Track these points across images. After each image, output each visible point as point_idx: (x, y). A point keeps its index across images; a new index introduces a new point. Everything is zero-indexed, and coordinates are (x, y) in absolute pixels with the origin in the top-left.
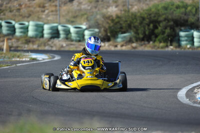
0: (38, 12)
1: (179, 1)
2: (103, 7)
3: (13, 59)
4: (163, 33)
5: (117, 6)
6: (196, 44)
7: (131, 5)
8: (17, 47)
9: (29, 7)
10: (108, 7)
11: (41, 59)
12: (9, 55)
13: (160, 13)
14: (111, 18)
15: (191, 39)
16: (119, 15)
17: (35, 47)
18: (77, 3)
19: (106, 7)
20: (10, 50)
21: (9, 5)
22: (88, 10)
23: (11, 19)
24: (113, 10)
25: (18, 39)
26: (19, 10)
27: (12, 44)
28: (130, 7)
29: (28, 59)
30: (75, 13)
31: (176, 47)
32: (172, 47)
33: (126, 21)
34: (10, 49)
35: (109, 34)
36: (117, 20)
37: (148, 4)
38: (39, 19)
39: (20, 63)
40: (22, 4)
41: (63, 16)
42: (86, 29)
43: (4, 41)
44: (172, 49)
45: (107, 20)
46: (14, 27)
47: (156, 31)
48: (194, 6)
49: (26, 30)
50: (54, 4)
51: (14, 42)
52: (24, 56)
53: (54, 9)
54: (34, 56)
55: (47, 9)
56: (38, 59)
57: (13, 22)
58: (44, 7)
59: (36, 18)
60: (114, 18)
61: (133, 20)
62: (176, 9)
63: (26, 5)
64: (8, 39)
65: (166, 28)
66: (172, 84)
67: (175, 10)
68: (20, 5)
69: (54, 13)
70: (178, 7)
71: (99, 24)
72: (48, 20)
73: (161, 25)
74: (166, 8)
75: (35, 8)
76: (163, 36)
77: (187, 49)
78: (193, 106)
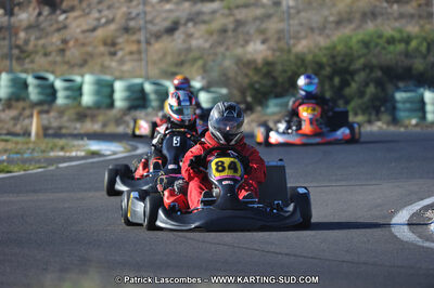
0: (102, 55)
1: (393, 29)
2: (235, 43)
3: (52, 154)
4: (361, 94)
5: (264, 42)
6: (430, 117)
7: (294, 38)
8: (60, 128)
9: (83, 45)
10: (247, 42)
11: (108, 153)
12: (43, 147)
13: (355, 54)
14: (253, 66)
15: (418, 106)
16: (270, 59)
17: (97, 127)
18: (183, 36)
19: (241, 42)
20: (46, 135)
21: (41, 42)
22: (204, 49)
23: (47, 71)
24: (257, 50)
25: (61, 112)
26: (62, 51)
27: (50, 123)
28: (292, 42)
29: (83, 154)
30: (179, 55)
31: (388, 124)
32: (379, 124)
33: (285, 71)
34: (46, 132)
35: (249, 99)
36: (265, 70)
37: (328, 36)
38: (104, 69)
39: (65, 162)
40: (68, 38)
41: (154, 63)
42: (202, 89)
43: (31, 116)
44: (380, 127)
45: (245, 70)
46: (52, 86)
47: (347, 91)
48: (425, 39)
49: (78, 93)
50: (135, 38)
51: (52, 119)
52: (74, 146)
53: (134, 47)
54: (95, 146)
55: (121, 49)
56: (103, 152)
57: (51, 77)
58: (114, 44)
59: (97, 68)
60: (260, 66)
61: (298, 68)
62: (386, 45)
63: (77, 40)
64: (40, 113)
65: (367, 85)
66: (379, 201)
67: (384, 48)
68: (65, 42)
69: (135, 57)
70: (391, 41)
71: (228, 79)
72: (123, 72)
73: (357, 78)
74: (366, 44)
75: (95, 47)
76: (360, 101)
77: (410, 128)
78: (423, 247)
